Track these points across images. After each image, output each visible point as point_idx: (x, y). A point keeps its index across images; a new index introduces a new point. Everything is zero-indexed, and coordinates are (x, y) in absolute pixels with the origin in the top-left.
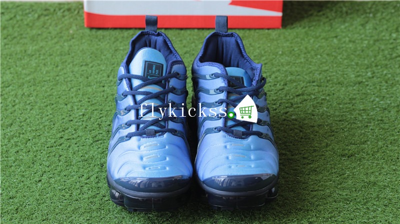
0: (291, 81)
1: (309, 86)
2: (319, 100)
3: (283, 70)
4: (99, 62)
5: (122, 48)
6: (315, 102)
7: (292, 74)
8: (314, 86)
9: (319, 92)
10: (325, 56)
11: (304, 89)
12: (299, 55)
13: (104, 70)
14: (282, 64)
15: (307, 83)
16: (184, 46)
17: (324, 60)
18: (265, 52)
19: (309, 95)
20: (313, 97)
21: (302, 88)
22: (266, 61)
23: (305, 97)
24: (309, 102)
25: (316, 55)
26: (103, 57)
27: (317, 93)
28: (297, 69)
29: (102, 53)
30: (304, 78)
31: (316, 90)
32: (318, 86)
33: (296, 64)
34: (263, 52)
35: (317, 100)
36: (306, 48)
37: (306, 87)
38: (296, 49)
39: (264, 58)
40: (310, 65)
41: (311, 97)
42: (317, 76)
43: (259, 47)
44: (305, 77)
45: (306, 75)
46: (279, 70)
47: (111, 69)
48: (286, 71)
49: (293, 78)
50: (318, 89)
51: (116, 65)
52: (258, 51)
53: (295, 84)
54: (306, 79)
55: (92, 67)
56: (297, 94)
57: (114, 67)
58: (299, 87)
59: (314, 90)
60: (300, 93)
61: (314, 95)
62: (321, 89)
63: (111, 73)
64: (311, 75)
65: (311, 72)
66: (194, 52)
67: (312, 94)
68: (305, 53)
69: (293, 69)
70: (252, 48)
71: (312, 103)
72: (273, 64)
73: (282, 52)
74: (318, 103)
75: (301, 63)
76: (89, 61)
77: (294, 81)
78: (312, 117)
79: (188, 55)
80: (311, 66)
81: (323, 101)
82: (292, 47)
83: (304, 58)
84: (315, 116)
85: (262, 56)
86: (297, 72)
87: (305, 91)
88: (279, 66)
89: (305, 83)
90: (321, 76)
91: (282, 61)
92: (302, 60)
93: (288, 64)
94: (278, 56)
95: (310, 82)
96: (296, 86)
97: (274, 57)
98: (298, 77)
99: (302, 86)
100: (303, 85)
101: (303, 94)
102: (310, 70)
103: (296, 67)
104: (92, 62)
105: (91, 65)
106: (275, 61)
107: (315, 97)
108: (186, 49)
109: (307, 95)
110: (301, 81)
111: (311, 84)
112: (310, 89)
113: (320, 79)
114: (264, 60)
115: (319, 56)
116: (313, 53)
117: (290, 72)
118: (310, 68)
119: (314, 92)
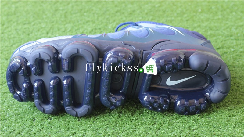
0: (211, 35)
1: (228, 40)
2: (238, 53)
3: (203, 26)
4: (40, 21)
5: (61, 8)
6: (234, 55)
7: (211, 29)
8: (232, 39)
9: (237, 45)
10: (239, 13)
11: (223, 42)
12: (216, 12)
13: (44, 28)
14: (202, 21)
15: (226, 37)
16: (116, 6)
17: (239, 17)
18: (187, 10)
19: (229, 48)
20: (232, 50)
21: (222, 42)
22: (187, 18)
23: (225, 50)
24: (229, 54)
25: (231, 12)
26: (44, 17)
27: (235, 46)
28: (216, 24)
29: (44, 12)
30: (222, 32)
31: (235, 44)
32: (236, 39)
33: (214, 21)
34: (184, 10)
35: (236, 53)
36: (222, 6)
37: (225, 41)
38: (213, 7)
39: (185, 15)
40: (227, 20)
41: (231, 50)
42: (234, 30)
43: (181, 6)
44: (224, 31)
45: (224, 29)
46: (199, 26)
47: (50, 26)
48: (206, 27)
49: (213, 32)
50: (236, 42)
51: (55, 23)
52: (180, 9)
53: (215, 38)
54: (224, 33)
55: (34, 25)
56: (218, 47)
57: (53, 25)
58: (219, 41)
59: (232, 43)
60: (221, 46)
61: (233, 48)
62: (239, 42)
63: (50, 30)
64: (228, 30)
65: (228, 27)
66: (124, 11)
67: (231, 47)
68: (222, 11)
69: (212, 25)
70: (174, 7)
71: (232, 55)
72: (194, 21)
73: (202, 10)
74: (237, 55)
75: (219, 19)
76: (31, 19)
77: (214, 36)
78: (233, 69)
79: (118, 14)
80: (227, 22)
81: (242, 54)
82: (209, 5)
83: (221, 15)
84: (236, 68)
85: (184, 13)
86: (216, 27)
87: (224, 44)
88: (200, 22)
89: (224, 37)
90: (237, 31)
91: (202, 17)
92: (220, 17)
93: (207, 20)
94: (198, 14)
95: (228, 36)
96: (216, 39)
97: (194, 14)
98: (217, 32)
99: (221, 40)
100: (222, 38)
101: (223, 47)
102: (227, 25)
103: (215, 23)
104: (34, 21)
105: (33, 23)
106: (196, 18)
107: (234, 50)
108: (117, 9)
109: (227, 48)
110: (219, 35)
111: (229, 38)
112: (229, 43)
113: (237, 34)
114: (186, 17)
115: (234, 13)
116: (228, 10)
117: (209, 28)
118: (227, 24)
119: (232, 45)
